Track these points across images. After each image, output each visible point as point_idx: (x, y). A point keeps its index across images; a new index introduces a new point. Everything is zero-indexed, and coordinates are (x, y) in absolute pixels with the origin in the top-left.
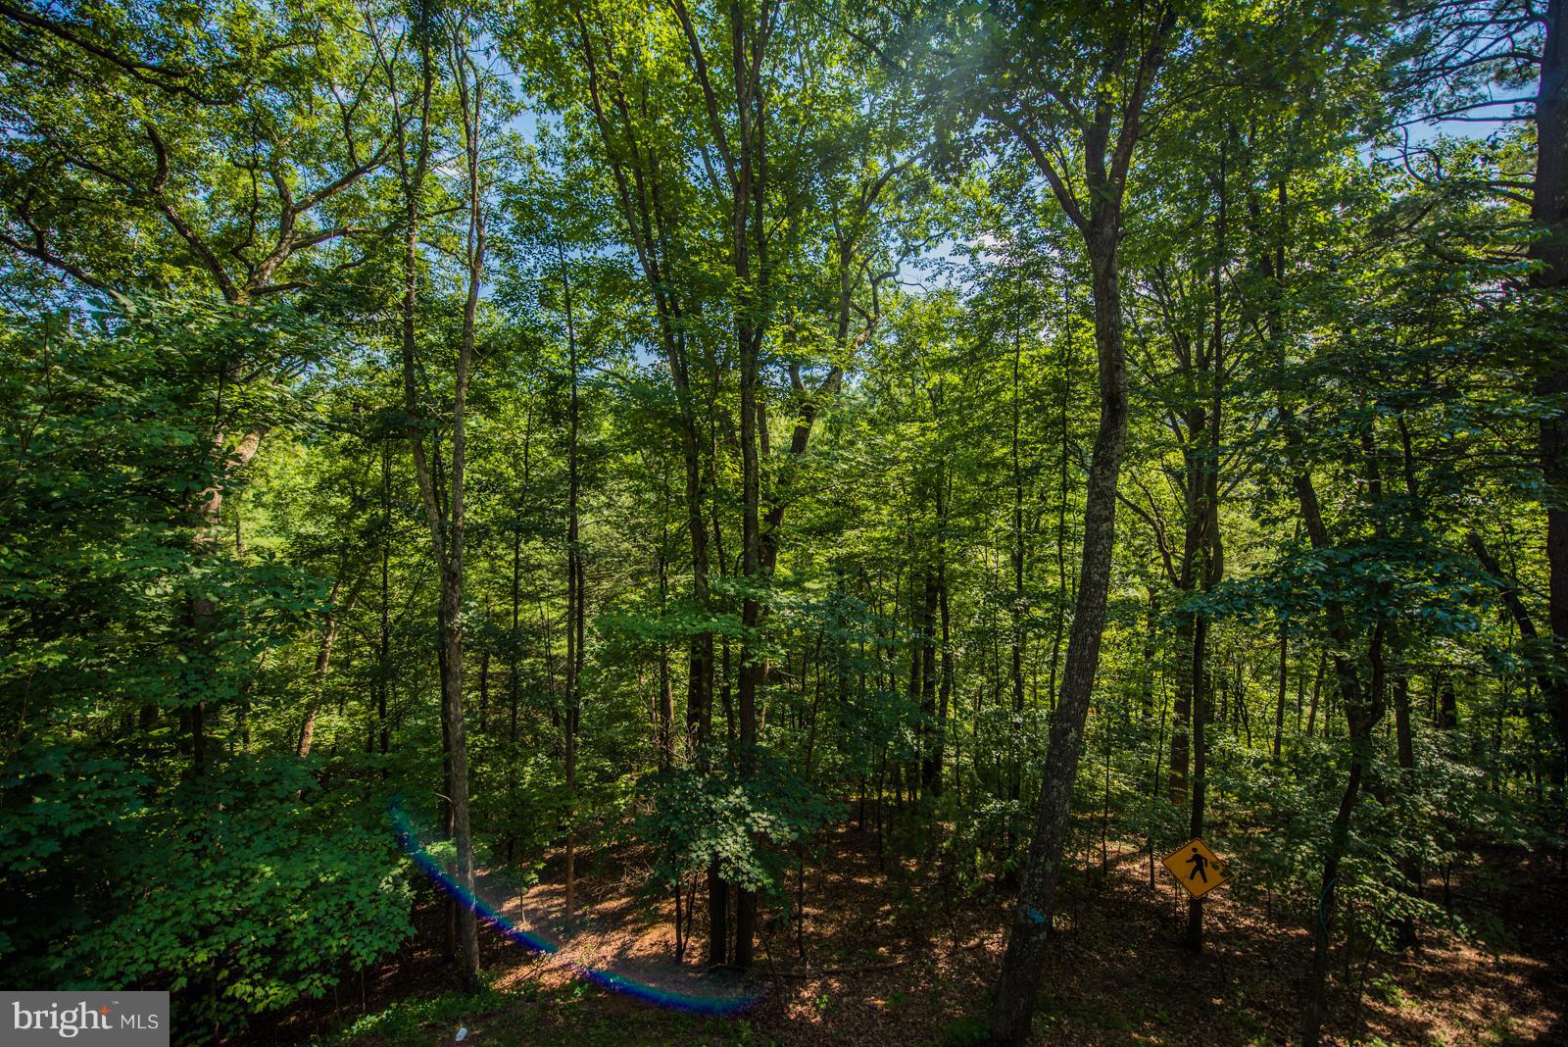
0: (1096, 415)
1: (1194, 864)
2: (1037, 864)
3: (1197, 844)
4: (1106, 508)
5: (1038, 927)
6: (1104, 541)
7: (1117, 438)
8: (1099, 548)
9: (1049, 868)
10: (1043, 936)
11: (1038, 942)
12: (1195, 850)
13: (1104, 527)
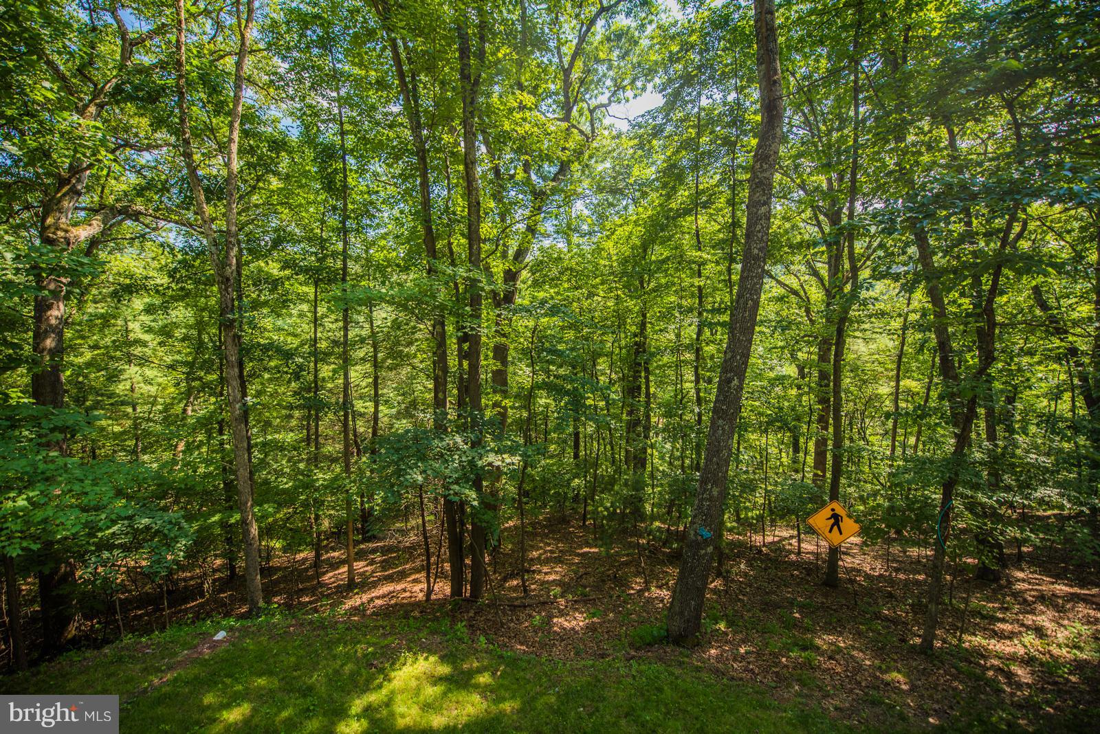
0: (759, 118)
1: (832, 521)
2: (705, 490)
3: (835, 505)
4: (764, 194)
5: (706, 542)
6: (763, 222)
7: (774, 138)
8: (759, 227)
9: (715, 493)
10: (710, 549)
11: (706, 554)
12: (833, 510)
13: (763, 210)
